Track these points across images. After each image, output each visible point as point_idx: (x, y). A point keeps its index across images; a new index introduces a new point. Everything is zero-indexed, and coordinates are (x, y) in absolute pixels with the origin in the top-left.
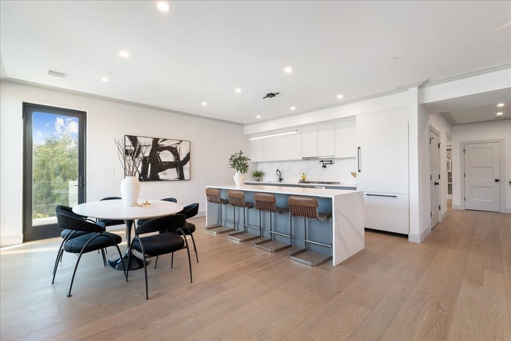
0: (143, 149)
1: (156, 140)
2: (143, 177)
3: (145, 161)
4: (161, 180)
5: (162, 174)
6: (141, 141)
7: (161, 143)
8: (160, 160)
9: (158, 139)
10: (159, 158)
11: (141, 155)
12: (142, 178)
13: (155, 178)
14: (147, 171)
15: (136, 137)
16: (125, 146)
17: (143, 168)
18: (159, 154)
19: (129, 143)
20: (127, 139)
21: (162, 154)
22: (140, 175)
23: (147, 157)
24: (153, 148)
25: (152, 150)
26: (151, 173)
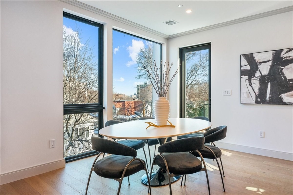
0: (260, 67)
1: (277, 54)
2: (261, 99)
3: (263, 81)
4: (285, 104)
5: (287, 96)
6: (258, 58)
7: (286, 55)
8: (285, 77)
9: (281, 50)
10: (283, 74)
11: (258, 74)
12: (259, 100)
13: (277, 101)
14: (266, 92)
15: (252, 54)
16: (241, 66)
17: (260, 89)
18: (282, 69)
19: (244, 62)
20: (243, 58)
21: (288, 69)
22: (257, 97)
23: (265, 76)
24: (273, 62)
25: (272, 67)
26: (270, 94)
